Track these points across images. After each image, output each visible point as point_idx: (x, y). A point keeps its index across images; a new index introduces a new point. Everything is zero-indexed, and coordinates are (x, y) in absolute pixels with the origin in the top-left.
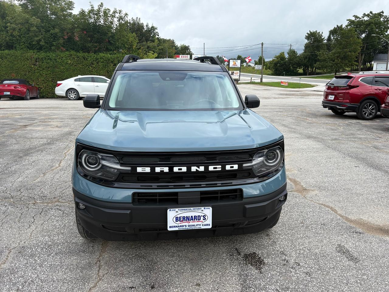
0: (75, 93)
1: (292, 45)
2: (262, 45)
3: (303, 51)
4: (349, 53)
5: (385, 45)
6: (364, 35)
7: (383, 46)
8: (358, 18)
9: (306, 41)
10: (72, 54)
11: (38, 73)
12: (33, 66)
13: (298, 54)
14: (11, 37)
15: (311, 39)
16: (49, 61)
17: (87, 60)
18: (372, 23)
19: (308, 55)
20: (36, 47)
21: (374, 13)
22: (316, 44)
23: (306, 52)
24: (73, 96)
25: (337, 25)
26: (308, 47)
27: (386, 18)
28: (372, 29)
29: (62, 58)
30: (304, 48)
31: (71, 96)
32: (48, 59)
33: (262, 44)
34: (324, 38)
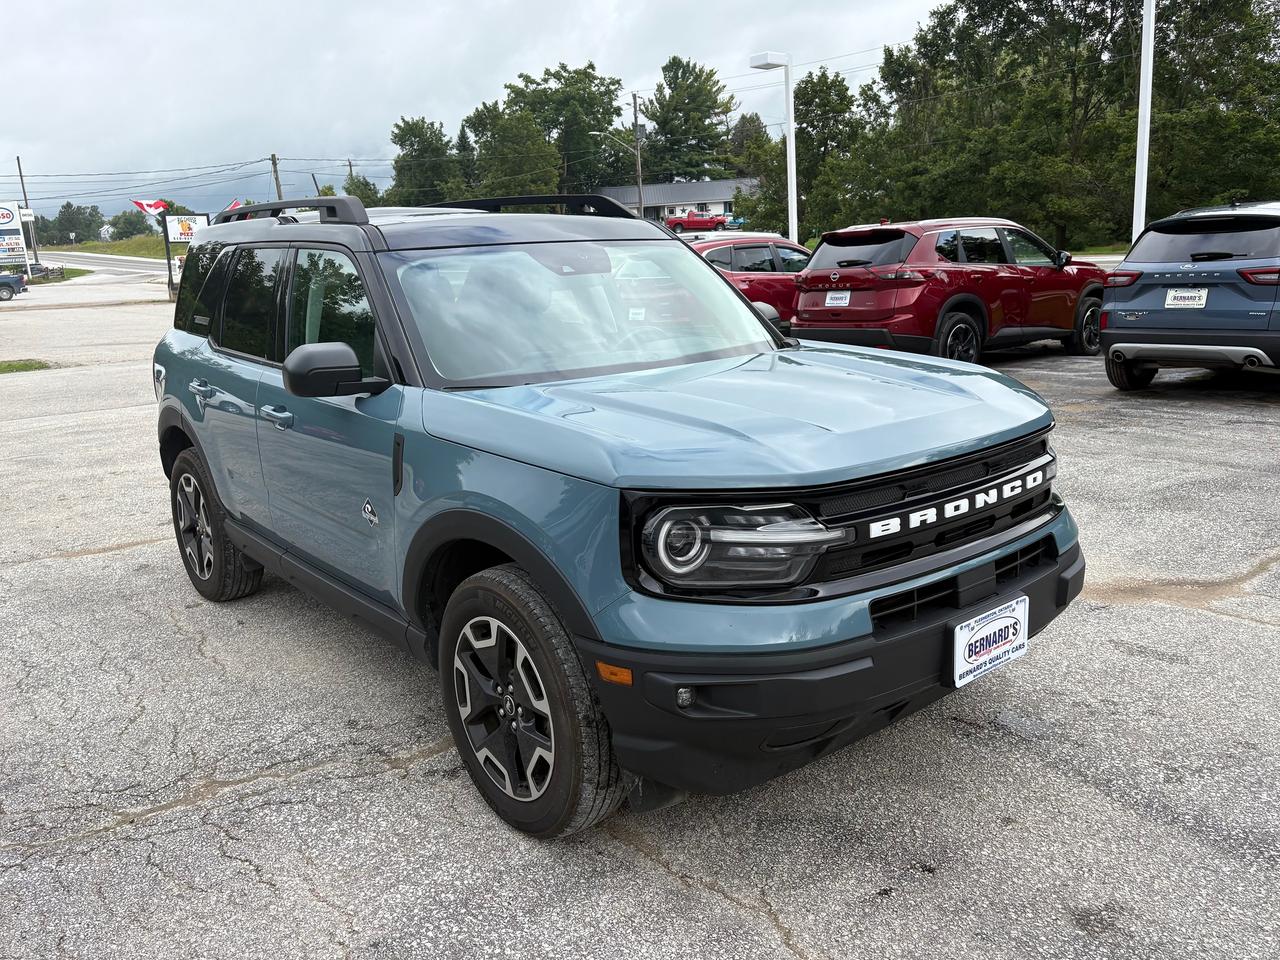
1: (353, 163)
2: (274, 164)
3: (394, 183)
4: (533, 187)
5: (613, 161)
6: (555, 134)
7: (610, 165)
8: (533, 82)
9: (397, 151)
13: (381, 192)
15: (412, 145)
18: (573, 98)
19: (413, 193)
21: (571, 68)
22: (428, 159)
23: (402, 186)
25: (484, 104)
26: (407, 168)
27: (603, 85)
28: (575, 114)
30: (394, 173)
33: (274, 159)
34: (449, 141)
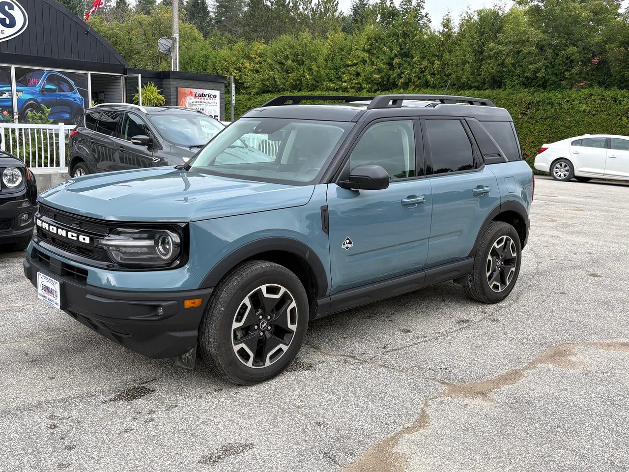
0: (567, 168)
10: (593, 93)
11: (526, 128)
12: (520, 117)
14: (500, 68)
16: (549, 107)
17: (620, 104)
20: (537, 83)
24: (562, 172)
29: (573, 101)
31: (559, 173)
32: (549, 103)
